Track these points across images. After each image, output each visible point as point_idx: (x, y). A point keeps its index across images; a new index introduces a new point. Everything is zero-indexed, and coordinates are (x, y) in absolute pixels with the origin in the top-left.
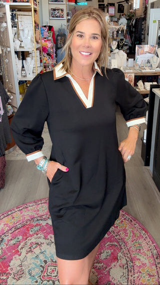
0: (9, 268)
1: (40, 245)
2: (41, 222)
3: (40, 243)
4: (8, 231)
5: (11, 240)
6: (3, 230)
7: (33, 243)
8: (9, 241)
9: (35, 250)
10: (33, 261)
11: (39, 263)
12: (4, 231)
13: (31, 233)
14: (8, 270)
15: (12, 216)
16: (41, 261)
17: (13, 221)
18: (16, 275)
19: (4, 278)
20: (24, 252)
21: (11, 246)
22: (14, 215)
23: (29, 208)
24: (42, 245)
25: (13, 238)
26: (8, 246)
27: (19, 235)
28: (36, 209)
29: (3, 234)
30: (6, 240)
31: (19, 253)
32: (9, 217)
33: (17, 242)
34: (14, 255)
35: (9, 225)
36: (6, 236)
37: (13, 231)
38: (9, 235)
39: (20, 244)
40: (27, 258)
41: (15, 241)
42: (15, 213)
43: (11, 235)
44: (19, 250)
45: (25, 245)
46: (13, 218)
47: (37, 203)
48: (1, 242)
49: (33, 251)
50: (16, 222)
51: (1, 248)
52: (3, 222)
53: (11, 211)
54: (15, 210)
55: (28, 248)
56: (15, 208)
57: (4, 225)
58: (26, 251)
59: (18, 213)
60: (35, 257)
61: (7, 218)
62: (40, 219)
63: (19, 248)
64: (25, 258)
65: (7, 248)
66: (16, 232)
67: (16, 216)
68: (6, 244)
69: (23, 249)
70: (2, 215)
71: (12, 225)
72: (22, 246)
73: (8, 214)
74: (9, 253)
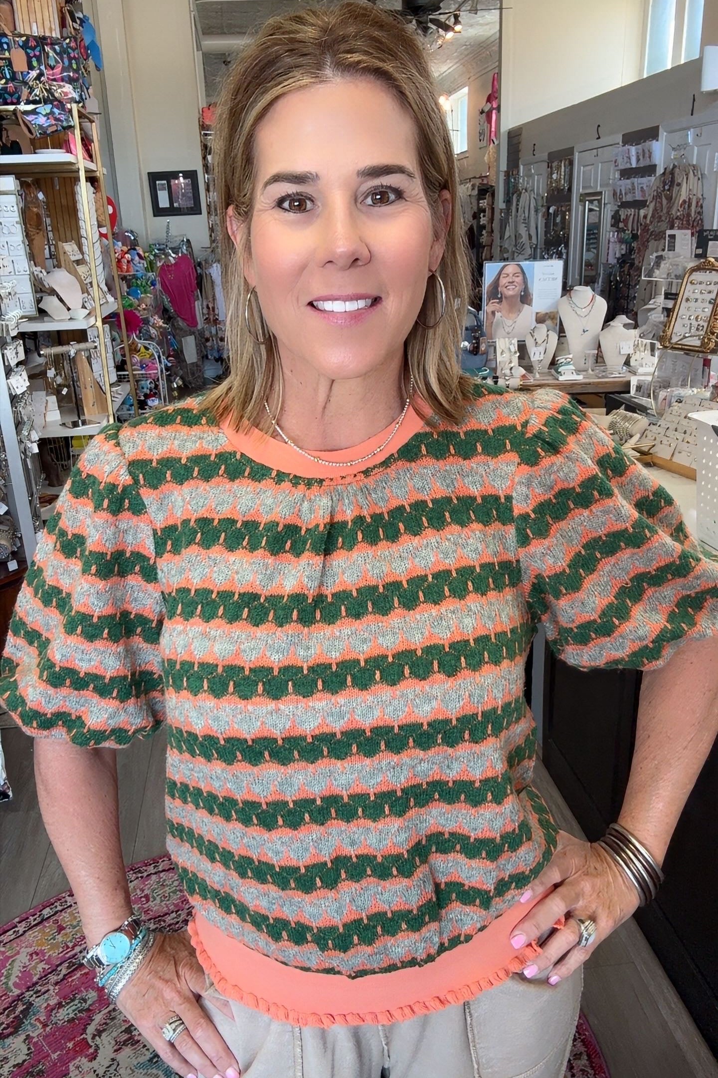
4: (45, 976)
5: (60, 1005)
6: (26, 973)
8: (50, 1010)
12: (31, 976)
15: (56, 922)
17: (59, 938)
20: (106, 1043)
21: (59, 1029)
22: (65, 918)
25: (65, 998)
26: (48, 1029)
27: (85, 989)
28: (139, 892)
29: (28, 989)
30: (40, 1007)
31: (91, 1050)
32: (46, 927)
33: (79, 1011)
34: (74, 1059)
35: (48, 955)
36: (40, 994)
37: (65, 975)
38: (51, 988)
39: (92, 1020)
40: (118, 1065)
41: (74, 1011)
42: (66, 912)
43: (56, 991)
44: (90, 1041)
45: (108, 1021)
46: (61, 929)
47: (140, 872)
48: (25, 1017)
49: (139, 1041)
50: (71, 941)
51: (23, 1037)
52: (26, 947)
53: (53, 904)
54: (66, 902)
55: (121, 1032)
56: (63, 895)
57: (31, 955)
58: (113, 1042)
59: (75, 909)
60: (149, 1061)
61: (39, 931)
62: (156, 926)
63: (87, 1031)
64: (110, 1065)
65: (47, 1036)
66: (75, 977)
67: (69, 923)
68: (41, 1022)
69: (104, 1035)
70: (19, 922)
71: (59, 954)
72: (100, 1025)
73: (40, 915)
74: (54, 1052)
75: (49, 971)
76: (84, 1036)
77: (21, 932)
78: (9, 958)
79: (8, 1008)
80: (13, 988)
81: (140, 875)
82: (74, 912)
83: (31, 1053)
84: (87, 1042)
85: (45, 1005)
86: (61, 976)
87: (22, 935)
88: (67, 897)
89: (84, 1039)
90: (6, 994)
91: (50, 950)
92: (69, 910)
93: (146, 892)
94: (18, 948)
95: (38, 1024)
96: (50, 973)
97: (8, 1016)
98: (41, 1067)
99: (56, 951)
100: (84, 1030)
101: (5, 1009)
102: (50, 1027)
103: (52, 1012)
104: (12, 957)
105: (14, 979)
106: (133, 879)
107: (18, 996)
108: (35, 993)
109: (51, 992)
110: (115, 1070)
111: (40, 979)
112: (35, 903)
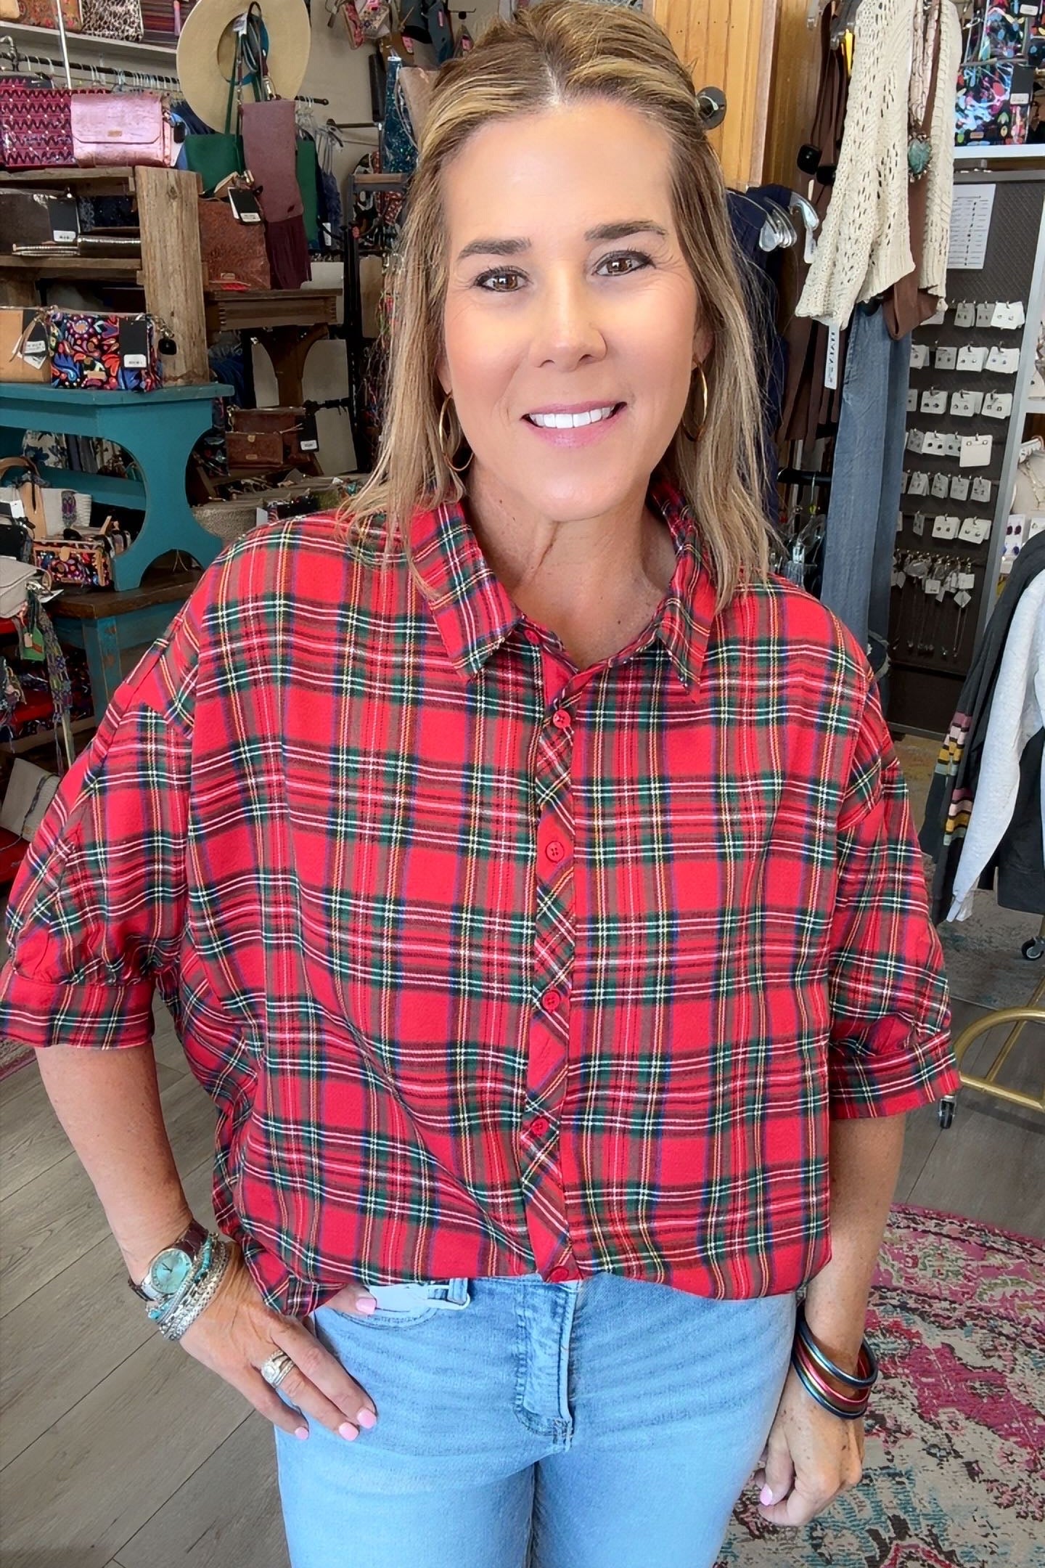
1: (889, 1432)
2: (919, 1326)
3: (890, 1423)
11: (868, 1513)
16: (879, 1510)
24: (903, 1441)
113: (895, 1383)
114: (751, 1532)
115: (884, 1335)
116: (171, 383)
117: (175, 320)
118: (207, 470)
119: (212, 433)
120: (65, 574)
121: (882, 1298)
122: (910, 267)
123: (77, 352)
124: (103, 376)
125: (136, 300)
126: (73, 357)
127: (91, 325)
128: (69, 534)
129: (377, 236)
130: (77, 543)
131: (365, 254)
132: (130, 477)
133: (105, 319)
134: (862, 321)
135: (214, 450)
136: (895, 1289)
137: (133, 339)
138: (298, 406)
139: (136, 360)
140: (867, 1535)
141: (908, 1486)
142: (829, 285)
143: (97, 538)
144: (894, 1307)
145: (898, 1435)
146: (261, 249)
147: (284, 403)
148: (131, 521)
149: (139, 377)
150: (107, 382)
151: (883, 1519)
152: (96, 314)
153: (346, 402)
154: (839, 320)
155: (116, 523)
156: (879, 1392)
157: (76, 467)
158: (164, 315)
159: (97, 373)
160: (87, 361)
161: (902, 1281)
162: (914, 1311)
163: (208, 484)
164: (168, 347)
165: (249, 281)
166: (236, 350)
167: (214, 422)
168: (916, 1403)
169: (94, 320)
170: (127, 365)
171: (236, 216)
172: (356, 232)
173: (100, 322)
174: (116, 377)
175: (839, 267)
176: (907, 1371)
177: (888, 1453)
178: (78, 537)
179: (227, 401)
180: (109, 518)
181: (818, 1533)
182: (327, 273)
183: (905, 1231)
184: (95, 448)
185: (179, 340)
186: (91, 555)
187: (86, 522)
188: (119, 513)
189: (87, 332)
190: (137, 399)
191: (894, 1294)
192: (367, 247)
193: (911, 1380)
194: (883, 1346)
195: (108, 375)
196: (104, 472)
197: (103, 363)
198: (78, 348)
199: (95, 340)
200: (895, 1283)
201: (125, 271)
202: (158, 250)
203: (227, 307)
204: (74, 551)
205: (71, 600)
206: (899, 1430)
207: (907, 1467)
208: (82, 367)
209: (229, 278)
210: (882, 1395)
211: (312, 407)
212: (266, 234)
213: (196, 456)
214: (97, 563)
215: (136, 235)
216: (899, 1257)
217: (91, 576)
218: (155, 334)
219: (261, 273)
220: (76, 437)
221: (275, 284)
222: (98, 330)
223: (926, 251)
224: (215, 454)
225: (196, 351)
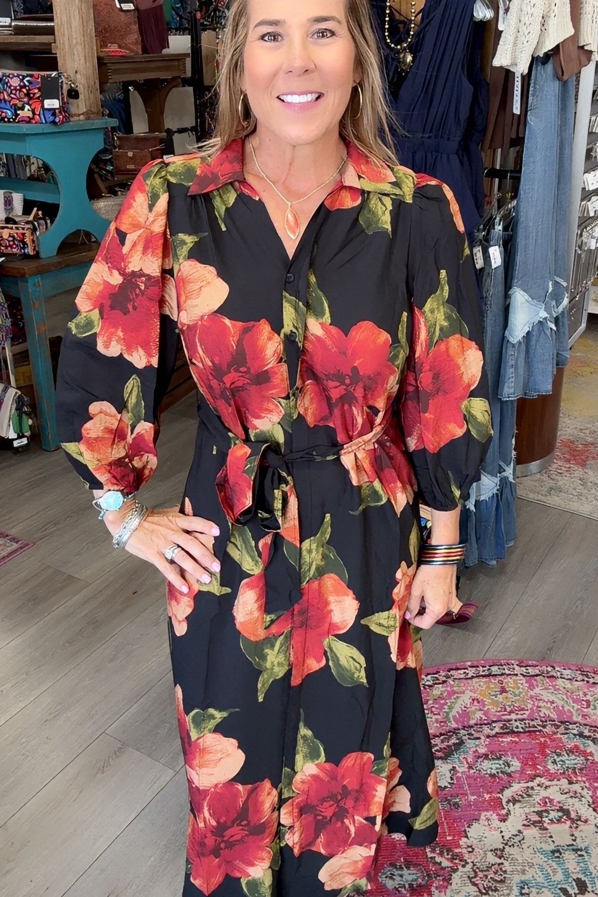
0: (463, 841)
1: (573, 821)
2: (591, 747)
3: (573, 815)
4: (480, 724)
5: (486, 756)
6: (465, 714)
7: (551, 801)
8: (478, 757)
9: (553, 828)
10: (540, 859)
11: (559, 876)
12: (469, 718)
13: (550, 766)
14: (459, 846)
15: (501, 682)
16: (567, 874)
17: (500, 698)
18: (481, 874)
19: (445, 863)
20: (518, 814)
21: (481, 777)
22: (509, 682)
23: (560, 682)
24: (583, 826)
25: (492, 752)
26: (472, 771)
27: (511, 755)
28: (581, 693)
29: (464, 728)
30: (470, 748)
31: (504, 812)
32: (492, 682)
33: (501, 771)
34: (487, 810)
35: (487, 707)
36: (472, 737)
37: (497, 733)
38: (483, 738)
39: (511, 786)
40: (523, 839)
41: (497, 768)
42: (511, 678)
43: (487, 743)
44: (504, 803)
45: (524, 795)
46: (503, 691)
47: (587, 676)
48: (456, 750)
49: (547, 829)
50: (510, 706)
51: (450, 767)
52: (471, 691)
53: (502, 666)
54: (514, 669)
55: (534, 812)
56: (513, 662)
57: (473, 700)
58: (524, 817)
59: (520, 680)
60: (551, 852)
61: (485, 683)
62: (590, 734)
63: (504, 793)
64: (516, 835)
65: (470, 777)
66: (505, 740)
67: (512, 690)
68: (467, 763)
69: (518, 805)
70: (471, 667)
71: (496, 711)
72: (517, 794)
73: (489, 669)
74: (472, 794)
75: (485, 722)
76: (500, 795)
77: (469, 676)
78: (454, 692)
79: (443, 735)
80: (452, 719)
81: (587, 679)
82: (519, 682)
83: (453, 783)
84: (501, 802)
85: (474, 749)
86: (493, 732)
87: (470, 678)
88: (515, 666)
89: (499, 798)
90: (445, 722)
91: (490, 704)
92: (514, 678)
93: (588, 697)
94: (464, 689)
95: (465, 763)
96: (485, 724)
97: (442, 742)
98: (458, 800)
99: (496, 709)
100: (502, 791)
101: (441, 734)
102: (474, 771)
103: (478, 758)
104: (458, 693)
105: (454, 712)
106: (579, 679)
107: (455, 729)
108: (468, 734)
109: (482, 741)
110: (520, 841)
111: (476, 724)
112: (488, 656)
113: (576, 787)
114: (480, 891)
115: (568, 755)
116: (76, 118)
117: (78, 76)
118: (101, 176)
119: (104, 151)
120: (6, 247)
121: (566, 729)
122: (571, 31)
123: (13, 98)
124: (30, 114)
125: (52, 63)
126: (10, 102)
127: (22, 80)
128: (9, 220)
129: (213, 16)
130: (14, 226)
131: (205, 30)
132: (49, 182)
133: (31, 76)
134: (539, 68)
135: (106, 162)
136: (575, 723)
137: (50, 89)
138: (161, 132)
139: (52, 103)
140: (559, 891)
141: (586, 858)
142: (515, 44)
143: (27, 223)
144: (575, 735)
145: (579, 823)
146: (135, 27)
147: (152, 129)
148: (50, 211)
149: (54, 114)
150: (33, 118)
151: (570, 880)
152: (25, 73)
153: (193, 129)
154: (521, 68)
155: (40, 213)
156: (566, 793)
157: (13, 176)
158: (71, 73)
159: (26, 112)
160: (20, 104)
161: (580, 717)
162: (588, 737)
163: (102, 185)
164: (74, 94)
165: (127, 49)
166: (119, 95)
167: (105, 143)
168: (591, 801)
169: (24, 77)
170: (46, 106)
171: (118, 6)
172: (199, 15)
173: (28, 78)
174: (39, 115)
175: (521, 33)
176: (584, 779)
177: (573, 835)
178: (15, 222)
179: (114, 129)
180: (35, 209)
181: (526, 891)
182: (179, 43)
183: (581, 683)
184: (25, 162)
185: (81, 89)
186: (23, 234)
187: (20, 213)
188: (42, 206)
189: (19, 85)
190: (54, 129)
191: (575, 726)
192: (207, 25)
193: (587, 784)
194: (567, 762)
195: (34, 113)
196: (32, 178)
197: (30, 105)
198: (13, 96)
199: (24, 90)
200: (575, 719)
201: (44, 44)
202: (66, 30)
203: (113, 67)
204: (12, 232)
205: (11, 265)
206: (579, 819)
207: (586, 844)
208: (16, 108)
209: (114, 48)
210: (568, 795)
211: (170, 132)
212: (138, 18)
213: (94, 167)
214: (27, 240)
215: (51, 19)
216: (576, 701)
217: (24, 248)
218: (65, 86)
219: (136, 43)
220: (12, 155)
221: (145, 50)
222: (27, 83)
223: (582, 21)
224: (106, 165)
225: (92, 96)
